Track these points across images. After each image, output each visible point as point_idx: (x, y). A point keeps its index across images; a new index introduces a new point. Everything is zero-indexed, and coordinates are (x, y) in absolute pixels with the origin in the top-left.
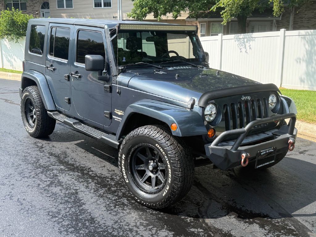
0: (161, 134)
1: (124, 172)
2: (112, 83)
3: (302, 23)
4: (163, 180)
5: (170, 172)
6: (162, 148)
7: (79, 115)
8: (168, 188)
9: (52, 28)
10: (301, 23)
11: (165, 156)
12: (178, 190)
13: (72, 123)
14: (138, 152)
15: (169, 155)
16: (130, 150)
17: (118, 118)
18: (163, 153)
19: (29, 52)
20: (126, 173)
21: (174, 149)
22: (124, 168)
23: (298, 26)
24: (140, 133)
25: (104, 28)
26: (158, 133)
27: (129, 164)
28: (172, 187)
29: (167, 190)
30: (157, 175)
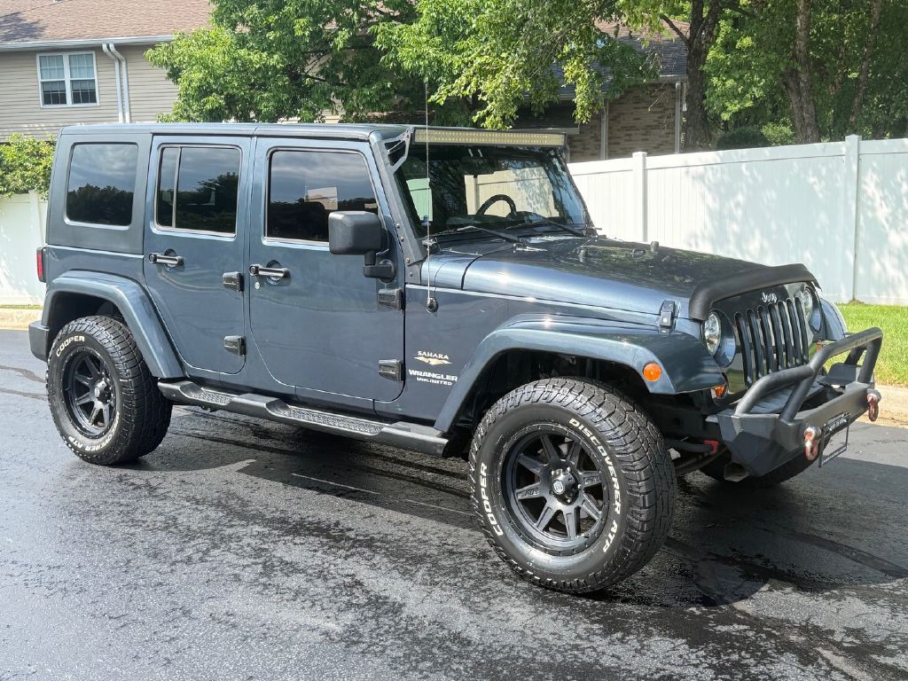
0: (580, 394)
1: (489, 510)
2: (405, 283)
3: (630, 140)
4: (597, 514)
5: (617, 486)
6: (587, 425)
7: (281, 385)
8: (614, 530)
9: (163, 149)
10: (626, 140)
11: (599, 445)
12: (642, 530)
13: (264, 405)
14: (519, 452)
15: (609, 442)
16: (499, 449)
17: (429, 375)
18: (593, 438)
19: (67, 221)
20: (494, 512)
21: (620, 425)
22: (487, 498)
23: (621, 149)
24: (523, 400)
25: (368, 141)
26: (571, 390)
27: (499, 486)
28: (626, 525)
29: (612, 533)
30: (578, 503)
